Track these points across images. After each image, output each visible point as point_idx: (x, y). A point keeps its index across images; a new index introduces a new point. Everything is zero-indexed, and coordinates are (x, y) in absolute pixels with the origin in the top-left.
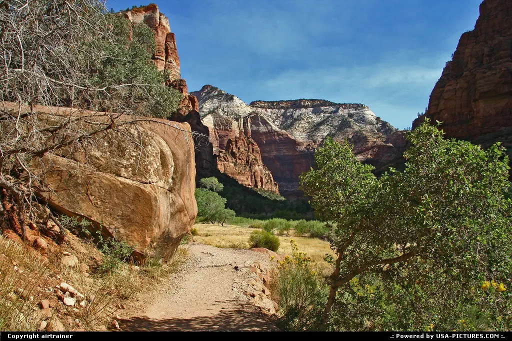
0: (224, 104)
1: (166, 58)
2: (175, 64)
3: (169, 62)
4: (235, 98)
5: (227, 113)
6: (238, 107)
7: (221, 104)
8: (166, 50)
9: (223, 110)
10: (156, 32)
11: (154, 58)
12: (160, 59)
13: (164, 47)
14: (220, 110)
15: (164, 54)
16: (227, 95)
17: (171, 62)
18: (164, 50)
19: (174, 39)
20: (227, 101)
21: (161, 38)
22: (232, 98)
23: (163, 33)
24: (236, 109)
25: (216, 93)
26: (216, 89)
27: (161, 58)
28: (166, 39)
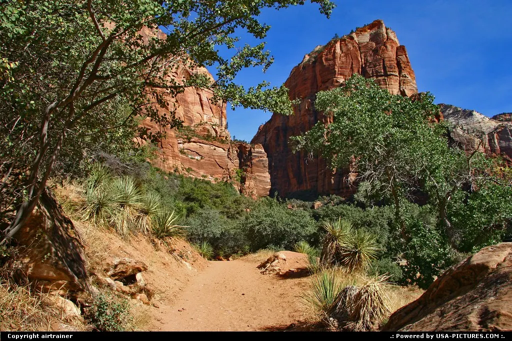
0: (462, 122)
1: (400, 73)
2: (410, 78)
3: (403, 77)
4: (474, 113)
5: (468, 130)
6: (480, 122)
7: (458, 123)
8: (399, 64)
9: (462, 129)
10: (384, 48)
11: (386, 75)
12: (392, 75)
13: (396, 62)
14: (459, 128)
15: (397, 70)
16: (464, 111)
17: (405, 77)
18: (396, 65)
19: (405, 52)
20: (465, 118)
21: (391, 53)
22: (470, 114)
23: (392, 47)
24: (478, 125)
25: (451, 112)
26: (450, 107)
27: (394, 73)
28: (397, 53)
